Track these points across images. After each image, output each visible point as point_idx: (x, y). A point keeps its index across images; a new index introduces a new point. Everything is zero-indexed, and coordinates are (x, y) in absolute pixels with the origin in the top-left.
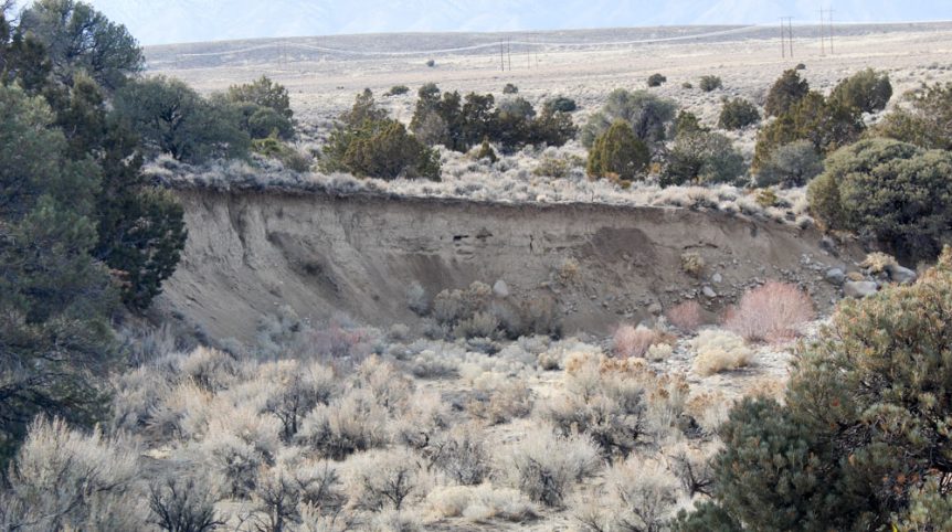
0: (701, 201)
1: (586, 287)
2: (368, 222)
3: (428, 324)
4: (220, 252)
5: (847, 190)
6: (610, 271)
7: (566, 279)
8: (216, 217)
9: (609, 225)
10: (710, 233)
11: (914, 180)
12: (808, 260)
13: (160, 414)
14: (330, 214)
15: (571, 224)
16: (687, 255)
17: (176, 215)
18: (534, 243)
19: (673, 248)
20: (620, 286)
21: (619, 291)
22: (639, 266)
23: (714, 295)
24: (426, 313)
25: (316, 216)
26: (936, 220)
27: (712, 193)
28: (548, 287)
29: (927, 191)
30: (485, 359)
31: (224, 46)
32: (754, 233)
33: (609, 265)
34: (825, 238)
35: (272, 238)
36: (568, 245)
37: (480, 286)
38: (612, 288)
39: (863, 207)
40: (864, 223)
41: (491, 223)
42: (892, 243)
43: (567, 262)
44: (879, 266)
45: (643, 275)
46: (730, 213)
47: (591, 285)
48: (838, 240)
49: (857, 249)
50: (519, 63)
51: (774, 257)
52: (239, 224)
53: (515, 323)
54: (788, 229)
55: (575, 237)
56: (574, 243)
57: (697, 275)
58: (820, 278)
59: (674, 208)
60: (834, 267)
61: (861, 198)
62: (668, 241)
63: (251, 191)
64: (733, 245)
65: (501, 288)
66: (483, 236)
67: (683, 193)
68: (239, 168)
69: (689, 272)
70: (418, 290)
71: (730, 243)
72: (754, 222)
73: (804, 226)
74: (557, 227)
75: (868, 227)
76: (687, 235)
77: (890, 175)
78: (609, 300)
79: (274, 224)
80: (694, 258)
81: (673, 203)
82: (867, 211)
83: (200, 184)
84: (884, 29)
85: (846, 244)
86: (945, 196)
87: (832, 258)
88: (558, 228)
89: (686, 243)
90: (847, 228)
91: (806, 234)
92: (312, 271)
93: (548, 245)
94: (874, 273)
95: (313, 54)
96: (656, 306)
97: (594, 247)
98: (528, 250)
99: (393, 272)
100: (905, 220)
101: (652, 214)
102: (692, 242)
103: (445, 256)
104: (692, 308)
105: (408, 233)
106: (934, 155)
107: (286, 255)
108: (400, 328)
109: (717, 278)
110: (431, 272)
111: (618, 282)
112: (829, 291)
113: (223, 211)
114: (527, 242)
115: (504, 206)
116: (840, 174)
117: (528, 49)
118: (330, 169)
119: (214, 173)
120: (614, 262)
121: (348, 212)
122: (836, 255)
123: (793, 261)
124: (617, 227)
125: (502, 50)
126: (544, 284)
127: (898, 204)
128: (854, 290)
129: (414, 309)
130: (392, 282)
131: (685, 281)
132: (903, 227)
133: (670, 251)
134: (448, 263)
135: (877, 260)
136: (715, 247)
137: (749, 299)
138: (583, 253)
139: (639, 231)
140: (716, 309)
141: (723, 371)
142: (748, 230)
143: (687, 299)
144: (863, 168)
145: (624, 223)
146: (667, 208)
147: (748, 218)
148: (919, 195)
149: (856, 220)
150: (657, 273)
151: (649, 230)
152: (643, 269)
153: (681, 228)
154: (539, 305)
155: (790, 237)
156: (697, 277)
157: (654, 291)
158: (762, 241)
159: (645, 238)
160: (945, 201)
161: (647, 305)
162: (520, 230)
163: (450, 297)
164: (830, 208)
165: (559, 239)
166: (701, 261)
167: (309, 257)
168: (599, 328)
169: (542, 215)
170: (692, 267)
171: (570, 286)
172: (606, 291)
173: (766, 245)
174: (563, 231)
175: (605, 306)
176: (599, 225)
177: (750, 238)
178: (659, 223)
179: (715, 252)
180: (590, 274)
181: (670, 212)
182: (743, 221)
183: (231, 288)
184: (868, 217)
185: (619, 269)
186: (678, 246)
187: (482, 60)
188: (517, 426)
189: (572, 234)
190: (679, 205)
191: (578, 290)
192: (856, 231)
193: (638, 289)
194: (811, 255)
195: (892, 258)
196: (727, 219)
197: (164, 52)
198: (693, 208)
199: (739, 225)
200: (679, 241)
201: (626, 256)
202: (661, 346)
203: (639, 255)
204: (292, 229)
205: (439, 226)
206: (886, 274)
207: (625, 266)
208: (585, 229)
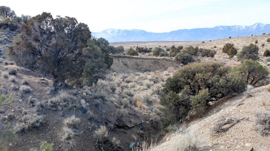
0: (164, 58)
2: (131, 60)
3: (137, 70)
4: (117, 63)
5: (179, 57)
7: (151, 66)
8: (116, 59)
10: (165, 61)
11: (185, 57)
13: (111, 79)
14: (128, 59)
17: (112, 59)
18: (148, 62)
22: (158, 65)
24: (137, 69)
25: (126, 59)
26: (187, 60)
27: (165, 57)
30: (143, 74)
31: (117, 42)
34: (176, 62)
35: (122, 61)
37: (142, 66)
41: (143, 60)
42: (183, 63)
43: (151, 64)
46: (167, 59)
47: (153, 66)
48: (178, 62)
50: (146, 44)
51: (171, 64)
52: (119, 60)
53: (146, 70)
57: (164, 66)
61: (180, 58)
63: (120, 57)
64: (167, 63)
65: (144, 67)
66: (143, 61)
67: (162, 57)
68: (119, 54)
70: (136, 67)
72: (170, 60)
73: (174, 61)
75: (181, 61)
77: (183, 56)
79: (122, 60)
80: (164, 64)
83: (115, 56)
84: (182, 42)
86: (188, 58)
88: (150, 61)
92: (126, 65)
95: (126, 43)
99: (134, 65)
101: (159, 59)
103: (139, 63)
104: (163, 69)
105: (135, 61)
106: (187, 54)
107: (123, 63)
108: (134, 70)
109: (166, 66)
110: (137, 65)
111: (156, 66)
112: (177, 67)
113: (117, 59)
115: (145, 59)
116: (178, 56)
117: (147, 43)
118: (128, 55)
119: (116, 55)
121: (129, 59)
122: (177, 64)
123: (173, 64)
125: (145, 43)
126: (149, 66)
127: (184, 59)
128: (179, 67)
129: (136, 69)
130: (134, 66)
132: (184, 61)
133: (161, 63)
134: (139, 64)
135: (181, 64)
137: (169, 68)
138: (153, 63)
140: (166, 69)
141: (166, 75)
144: (180, 55)
145: (156, 60)
146: (161, 59)
148: (186, 58)
149: (179, 60)
150: (160, 65)
151: (159, 61)
153: (162, 61)
154: (148, 68)
157: (160, 67)
158: (170, 62)
159: (159, 62)
162: (146, 61)
163: (139, 68)
164: (177, 59)
167: (125, 63)
168: (154, 71)
169: (149, 59)
175: (155, 69)
183: (118, 66)
185: (156, 65)
187: (143, 44)
188: (146, 80)
193: (158, 67)
194: (175, 64)
196: (167, 60)
197: (111, 43)
204: (124, 61)
205: (138, 60)
206: (182, 66)
208: (153, 61)
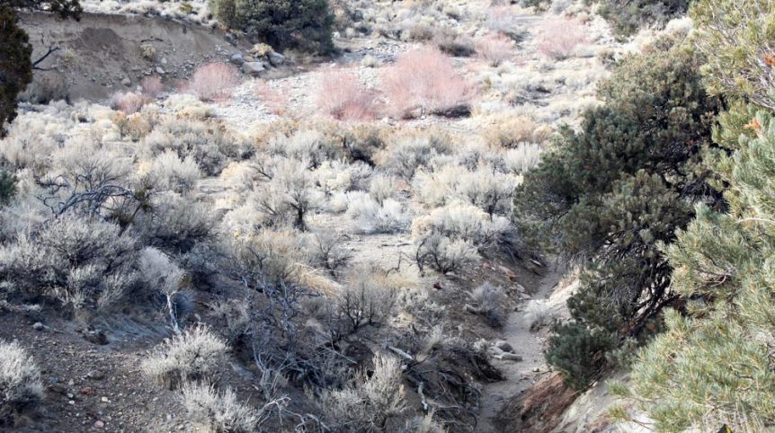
0: (151, 10)
1: (80, 69)
6: (95, 57)
7: (67, 63)
9: (90, 26)
10: (158, 31)
12: (219, 49)
15: (67, 26)
16: (144, 46)
18: (45, 39)
19: (134, 41)
20: (102, 67)
21: (102, 70)
22: (114, 54)
23: (163, 72)
26: (295, 22)
28: (55, 68)
29: (289, 4)
32: (185, 32)
33: (94, 53)
34: (227, 35)
36: (65, 40)
38: (97, 69)
39: (248, 14)
40: (249, 25)
42: (267, 36)
43: (67, 51)
44: (262, 52)
45: (117, 60)
46: (168, 18)
47: (83, 66)
48: (235, 35)
49: (247, 42)
51: (198, 47)
54: (205, 29)
55: (70, 34)
56: (70, 38)
57: (152, 59)
58: (227, 60)
59: (133, 15)
60: (236, 53)
62: (131, 37)
64: (172, 40)
69: (146, 57)
71: (171, 39)
72: (184, 24)
73: (214, 27)
74: (58, 27)
75: (252, 27)
76: (143, 33)
78: (96, 76)
80: (149, 48)
81: (132, 12)
82: (251, 17)
85: (239, 39)
86: (301, 7)
87: (233, 47)
88: (59, 29)
89: (142, 38)
90: (239, 28)
91: (216, 32)
93: (53, 40)
94: (259, 57)
96: (127, 80)
97: (83, 41)
98: (41, 43)
100: (275, 22)
101: (118, 18)
102: (146, 38)
104: (155, 83)
109: (164, 61)
111: (101, 64)
112: (234, 68)
114: (39, 38)
120: (97, 51)
122: (235, 45)
123: (210, 49)
124: (97, 28)
126: (53, 66)
127: (271, 12)
128: (250, 68)
131: (144, 63)
132: (274, 26)
133: (132, 44)
135: (261, 48)
136: (161, 41)
138: (77, 45)
139: (111, 30)
140: (173, 80)
142: (181, 30)
143: (146, 75)
145: (101, 25)
146: (128, 15)
147: (180, 21)
148: (284, 6)
149: (245, 23)
150: (126, 58)
152: (116, 55)
153: (139, 28)
154: (53, 80)
155: (206, 34)
156: (151, 61)
157: (125, 70)
158: (190, 36)
159: (115, 35)
160: (301, 10)
161: (121, 80)
162: (34, 30)
164: (229, 15)
165: (60, 36)
166: (153, 50)
168: (92, 95)
169: (49, 19)
170: (148, 54)
171: (70, 68)
172: (93, 70)
173: (193, 39)
174: (62, 31)
175: (94, 81)
176: (85, 26)
177: (182, 35)
178: (124, 25)
179: (161, 44)
180: (82, 59)
181: (131, 17)
182: (177, 23)
184: (252, 20)
185: (101, 55)
186: (137, 40)
189: (68, 32)
190: (135, 13)
191: (75, 70)
192: (244, 30)
193: (114, 69)
194: (221, 46)
195: (270, 47)
196: (167, 22)
198: (146, 15)
199: (174, 26)
200: (138, 37)
201: (105, 47)
202: (151, 105)
203: (113, 47)
206: (266, 57)
207: (105, 54)
208: (76, 29)
